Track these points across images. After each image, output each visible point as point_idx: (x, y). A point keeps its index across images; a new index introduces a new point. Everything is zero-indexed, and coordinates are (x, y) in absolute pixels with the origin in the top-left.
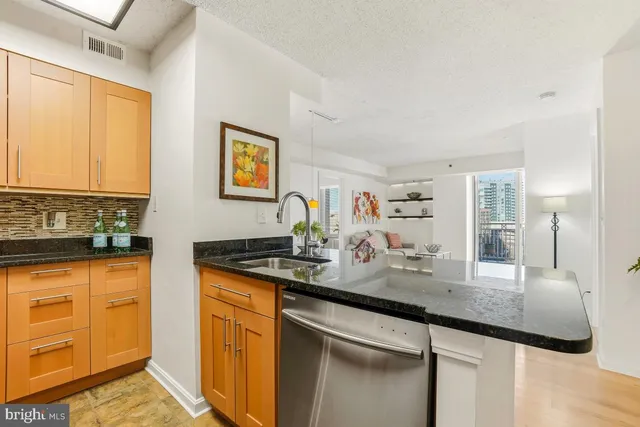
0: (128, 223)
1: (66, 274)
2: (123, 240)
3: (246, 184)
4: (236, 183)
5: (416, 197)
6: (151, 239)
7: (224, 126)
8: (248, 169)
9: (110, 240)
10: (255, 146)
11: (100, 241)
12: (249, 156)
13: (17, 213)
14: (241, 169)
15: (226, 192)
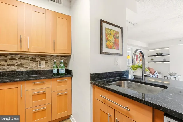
0: (64, 65)
1: (44, 84)
2: (62, 71)
3: (111, 48)
4: (107, 47)
5: (161, 54)
6: (72, 70)
7: (102, 21)
8: (111, 41)
9: (58, 71)
10: (114, 30)
11: (55, 71)
12: (112, 35)
13: (30, 61)
14: (109, 41)
15: (103, 51)
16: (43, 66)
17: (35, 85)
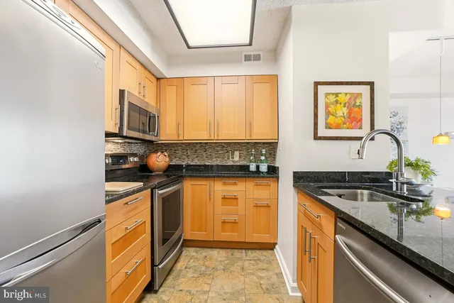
0: (266, 157)
1: (235, 184)
2: (264, 168)
3: (338, 127)
4: (328, 126)
8: (340, 114)
9: (258, 167)
10: (346, 94)
11: (253, 167)
12: (340, 104)
13: (220, 152)
14: (333, 115)
15: (319, 135)
16: (236, 159)
17: (224, 184)
